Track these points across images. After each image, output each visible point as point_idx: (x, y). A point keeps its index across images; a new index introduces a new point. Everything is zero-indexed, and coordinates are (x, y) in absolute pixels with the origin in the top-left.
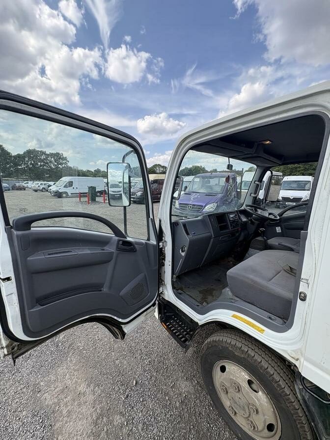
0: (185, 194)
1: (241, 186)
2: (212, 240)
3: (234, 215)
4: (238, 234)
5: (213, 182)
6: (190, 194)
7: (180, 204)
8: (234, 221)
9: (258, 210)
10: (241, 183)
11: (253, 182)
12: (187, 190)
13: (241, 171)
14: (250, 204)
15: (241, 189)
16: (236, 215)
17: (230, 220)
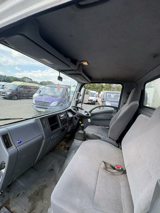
0: (39, 95)
1: (70, 93)
2: (44, 141)
3: (64, 114)
4: (67, 128)
5: (56, 90)
6: (43, 96)
7: (36, 101)
8: (63, 120)
9: (79, 109)
10: (70, 92)
11: (76, 91)
12: (41, 93)
13: (69, 86)
14: (74, 105)
15: (70, 95)
16: (65, 115)
17: (60, 120)
